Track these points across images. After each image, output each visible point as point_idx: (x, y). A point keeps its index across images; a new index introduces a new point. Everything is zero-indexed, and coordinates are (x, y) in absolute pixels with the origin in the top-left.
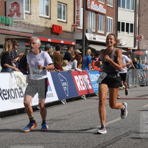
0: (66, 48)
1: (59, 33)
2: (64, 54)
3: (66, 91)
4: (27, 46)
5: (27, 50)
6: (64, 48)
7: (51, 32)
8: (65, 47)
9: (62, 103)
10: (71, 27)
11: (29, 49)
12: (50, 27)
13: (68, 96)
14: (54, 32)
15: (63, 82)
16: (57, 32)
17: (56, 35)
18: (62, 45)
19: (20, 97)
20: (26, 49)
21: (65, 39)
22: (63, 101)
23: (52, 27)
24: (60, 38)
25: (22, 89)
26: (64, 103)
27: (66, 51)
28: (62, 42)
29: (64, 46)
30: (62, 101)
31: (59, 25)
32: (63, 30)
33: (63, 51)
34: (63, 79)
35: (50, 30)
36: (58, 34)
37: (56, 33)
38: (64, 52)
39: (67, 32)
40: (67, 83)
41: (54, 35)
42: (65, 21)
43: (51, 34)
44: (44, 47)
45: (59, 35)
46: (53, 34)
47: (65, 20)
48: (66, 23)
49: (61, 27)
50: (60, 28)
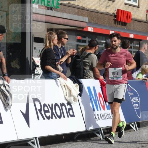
0: (137, 46)
1: (126, 22)
2: (134, 54)
3: (138, 110)
4: (79, 41)
5: (79, 47)
6: (134, 45)
7: (115, 20)
8: (136, 44)
9: (132, 128)
10: (145, 13)
11: (81, 46)
12: (114, 13)
13: (140, 118)
14: (119, 20)
15: (132, 96)
16: (124, 21)
17: (122, 25)
18: (132, 40)
19: (68, 117)
20: (78, 45)
21: (136, 31)
22: (133, 125)
23: (116, 13)
24: (127, 29)
25: (72, 105)
26: (134, 128)
27: (137, 50)
28: (131, 36)
29: (135, 42)
30: (131, 125)
31: (128, 11)
32: (133, 18)
33: (132, 50)
34: (133, 91)
35: (114, 18)
36: (125, 24)
37: (122, 22)
38: (134, 52)
39: (140, 21)
40: (138, 99)
41: (120, 25)
42: (136, 4)
43: (115, 23)
44: (104, 43)
45: (128, 25)
46: (118, 24)
47: (136, 2)
48: (138, 7)
49: (130, 13)
50: (128, 15)
